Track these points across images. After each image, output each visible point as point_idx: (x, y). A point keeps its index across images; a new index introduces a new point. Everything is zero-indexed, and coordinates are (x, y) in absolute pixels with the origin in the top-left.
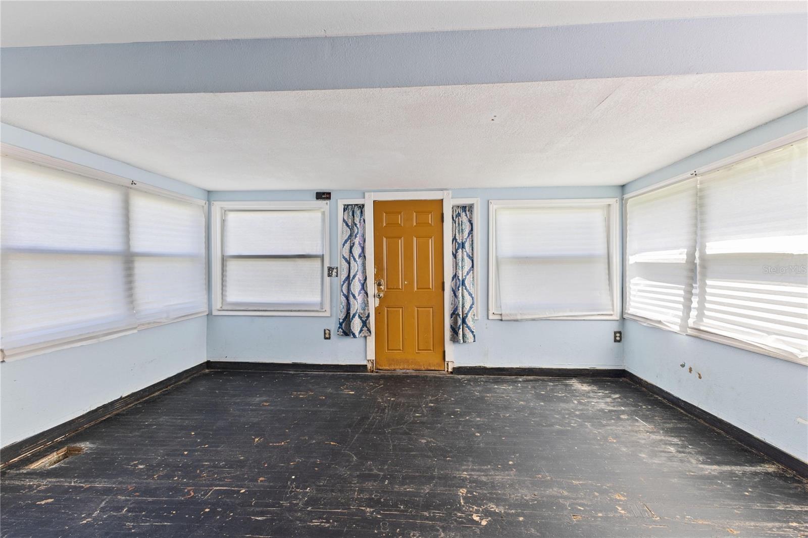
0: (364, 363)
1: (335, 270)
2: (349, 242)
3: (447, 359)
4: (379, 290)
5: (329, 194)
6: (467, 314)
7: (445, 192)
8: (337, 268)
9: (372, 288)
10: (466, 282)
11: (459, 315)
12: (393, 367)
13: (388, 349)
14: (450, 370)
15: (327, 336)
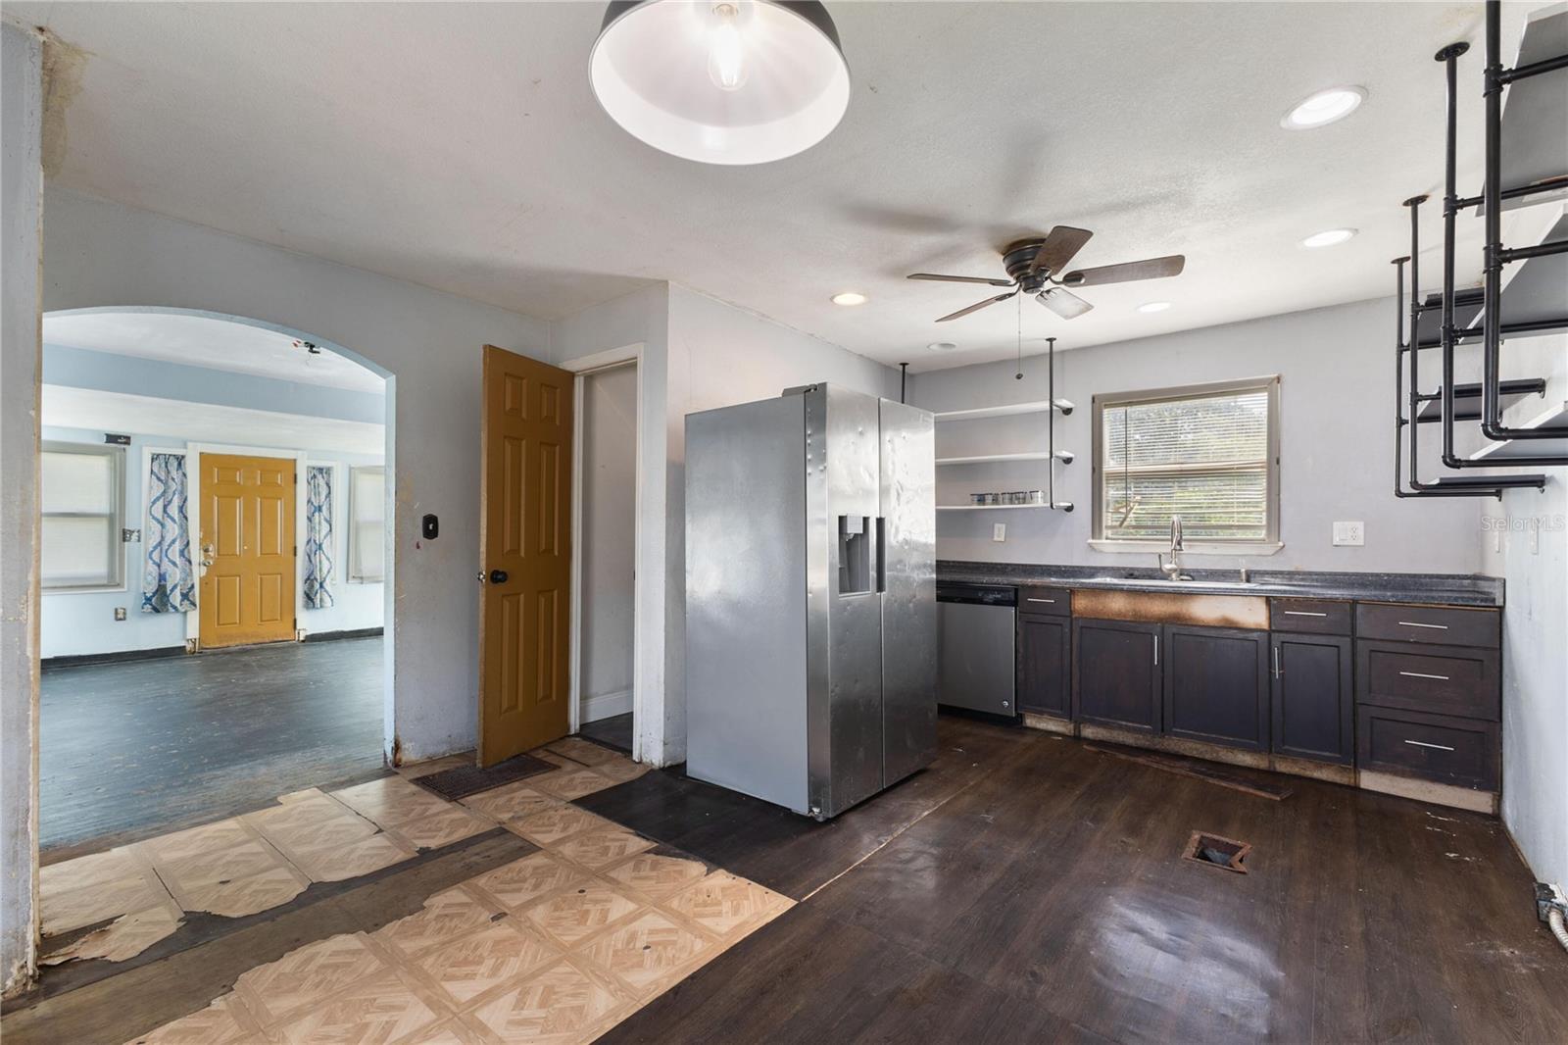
0: (182, 644)
1: (136, 534)
2: (162, 500)
3: (298, 628)
4: (207, 556)
5: (128, 438)
6: (325, 579)
7: (300, 452)
8: (139, 531)
9: (196, 554)
10: (323, 546)
11: (316, 580)
12: (225, 644)
13: (218, 624)
14: (302, 638)
15: (120, 616)
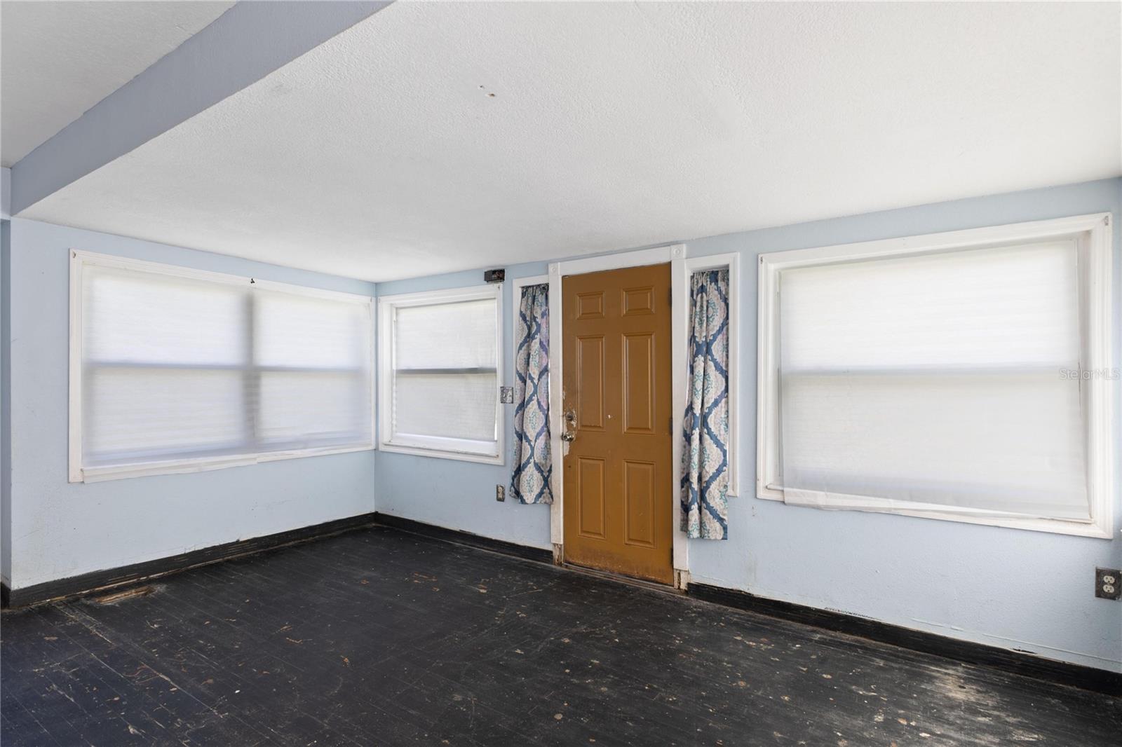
0: (549, 547)
1: (510, 393)
2: (525, 347)
3: (676, 564)
4: (569, 427)
5: (502, 272)
7: (674, 249)
8: (512, 389)
10: (711, 421)
12: (589, 563)
13: (583, 531)
14: (684, 587)
15: (500, 496)
